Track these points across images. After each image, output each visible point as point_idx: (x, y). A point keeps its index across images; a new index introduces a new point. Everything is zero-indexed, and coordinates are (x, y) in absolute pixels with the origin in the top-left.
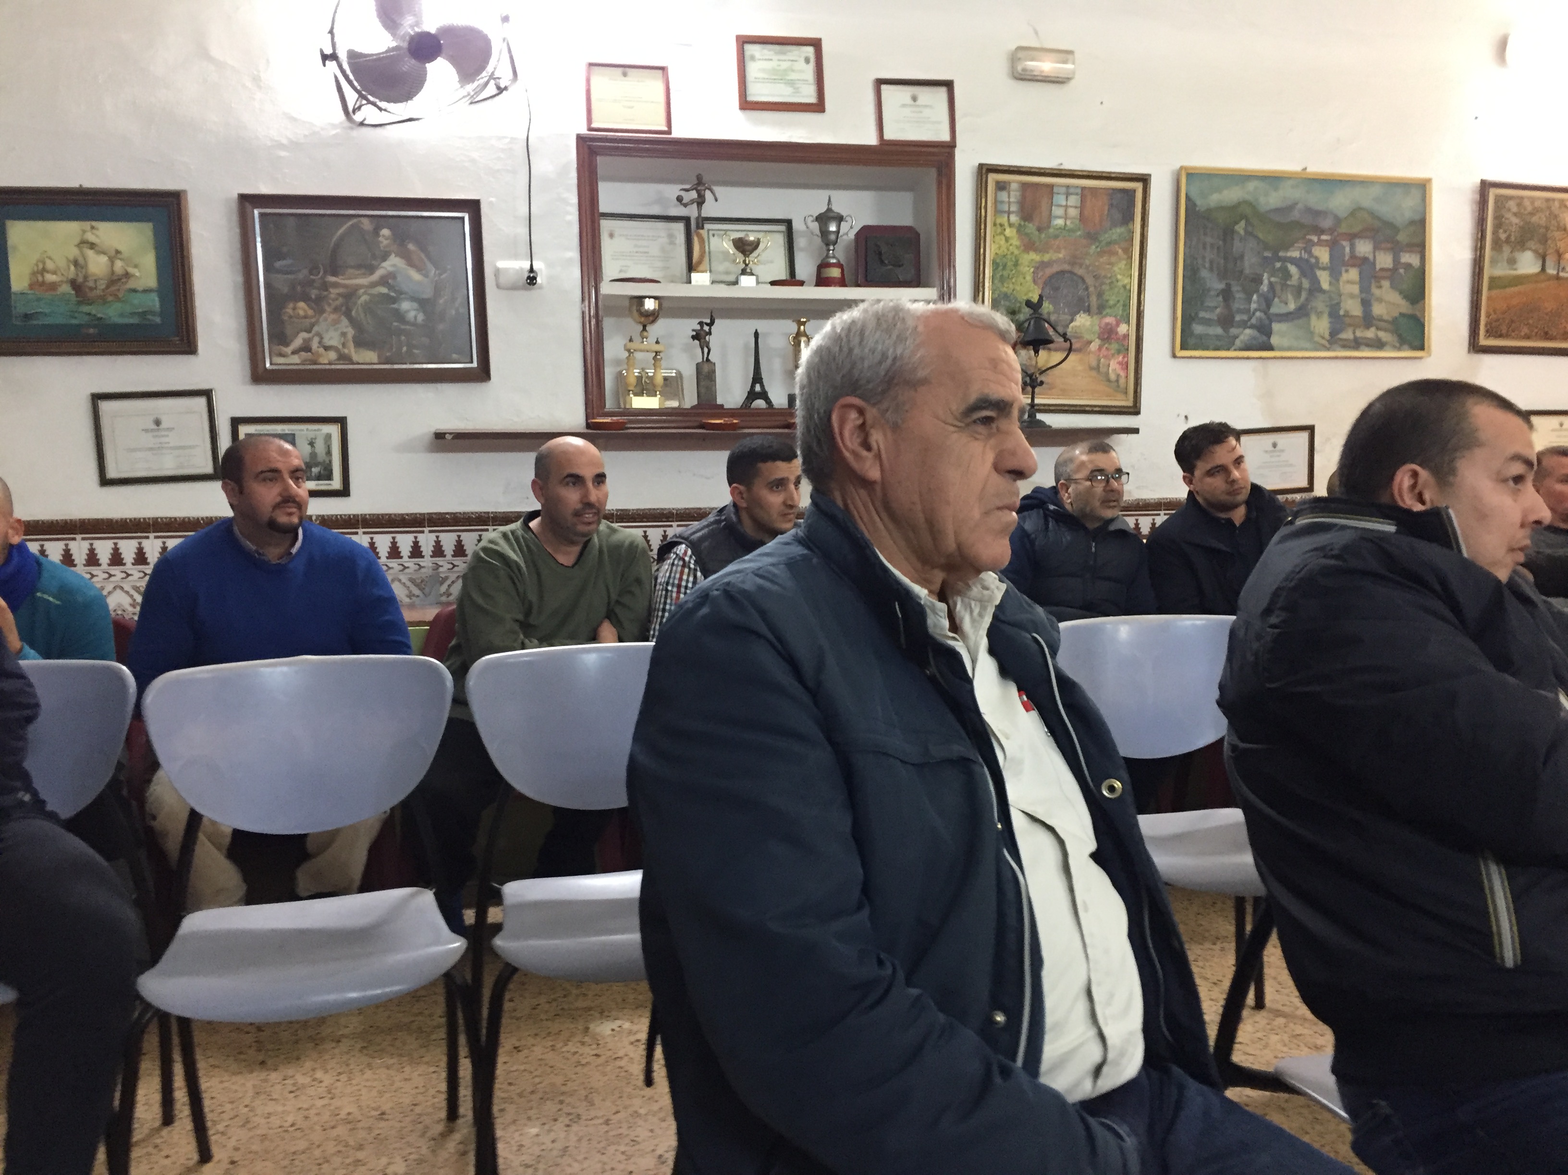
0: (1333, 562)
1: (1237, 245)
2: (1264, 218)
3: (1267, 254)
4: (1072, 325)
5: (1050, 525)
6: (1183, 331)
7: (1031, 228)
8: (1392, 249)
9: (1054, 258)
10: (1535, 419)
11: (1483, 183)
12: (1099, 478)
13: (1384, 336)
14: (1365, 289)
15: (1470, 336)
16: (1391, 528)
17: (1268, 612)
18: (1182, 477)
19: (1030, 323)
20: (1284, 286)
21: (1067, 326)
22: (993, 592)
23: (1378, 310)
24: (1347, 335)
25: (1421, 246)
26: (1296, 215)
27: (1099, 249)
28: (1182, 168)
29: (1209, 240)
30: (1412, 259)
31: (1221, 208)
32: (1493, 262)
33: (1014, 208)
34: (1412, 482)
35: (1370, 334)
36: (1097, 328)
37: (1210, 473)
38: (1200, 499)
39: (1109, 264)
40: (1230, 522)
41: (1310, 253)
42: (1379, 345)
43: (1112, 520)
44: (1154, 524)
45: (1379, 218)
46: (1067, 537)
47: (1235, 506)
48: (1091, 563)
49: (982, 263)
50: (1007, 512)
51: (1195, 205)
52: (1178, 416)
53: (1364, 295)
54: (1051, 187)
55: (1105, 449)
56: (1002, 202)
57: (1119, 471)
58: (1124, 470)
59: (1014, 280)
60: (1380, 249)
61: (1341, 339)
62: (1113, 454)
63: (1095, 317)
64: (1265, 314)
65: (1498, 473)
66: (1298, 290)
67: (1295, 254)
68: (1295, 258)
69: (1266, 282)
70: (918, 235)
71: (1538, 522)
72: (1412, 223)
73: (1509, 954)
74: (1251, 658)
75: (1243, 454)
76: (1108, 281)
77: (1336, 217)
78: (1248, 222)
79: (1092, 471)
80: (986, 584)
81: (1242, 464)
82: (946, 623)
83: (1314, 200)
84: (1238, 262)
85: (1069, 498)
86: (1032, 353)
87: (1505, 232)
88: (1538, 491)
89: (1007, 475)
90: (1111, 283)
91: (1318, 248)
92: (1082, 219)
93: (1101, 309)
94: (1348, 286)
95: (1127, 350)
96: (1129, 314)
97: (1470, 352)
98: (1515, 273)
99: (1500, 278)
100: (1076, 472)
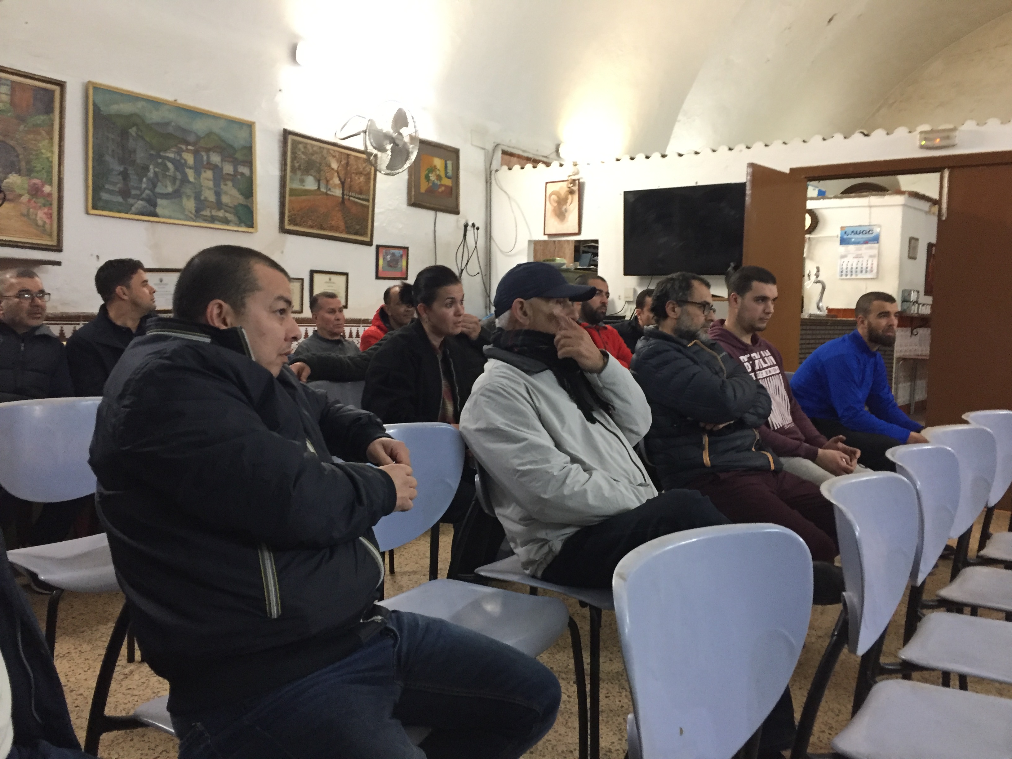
0: (166, 362)
1: (131, 144)
2: (149, 127)
3: (152, 152)
4: (5, 181)
6: (93, 196)
8: (233, 162)
10: (316, 276)
11: (285, 131)
12: (26, 296)
13: (230, 216)
14: (217, 184)
15: (280, 223)
16: (208, 340)
17: (122, 396)
20: (165, 176)
21: (2, 181)
23: (225, 199)
24: (207, 213)
25: (250, 163)
26: (170, 130)
27: (26, 129)
28: (89, 82)
29: (110, 135)
30: (244, 170)
31: (119, 116)
32: (292, 179)
34: (219, 311)
35: (221, 214)
36: (26, 186)
39: (35, 140)
41: (181, 155)
42: (226, 221)
44: (74, 331)
45: (224, 141)
48: (21, 358)
51: (99, 109)
52: (92, 255)
53: (216, 189)
55: (31, 275)
57: (42, 292)
60: (225, 161)
61: (202, 215)
62: (37, 279)
63: (24, 178)
64: (152, 192)
65: (270, 307)
66: (174, 179)
67: (171, 155)
68: (171, 158)
69: (152, 171)
72: (244, 148)
73: (275, 610)
74: (110, 430)
76: (34, 153)
77: (198, 136)
78: (138, 129)
79: (21, 291)
83: (183, 121)
84: (132, 155)
87: (297, 163)
90: (37, 155)
91: (186, 154)
92: (12, 103)
93: (29, 172)
94: (206, 181)
95: (51, 204)
96: (51, 179)
97: (279, 232)
98: (304, 188)
99: (295, 190)
100: (8, 290)
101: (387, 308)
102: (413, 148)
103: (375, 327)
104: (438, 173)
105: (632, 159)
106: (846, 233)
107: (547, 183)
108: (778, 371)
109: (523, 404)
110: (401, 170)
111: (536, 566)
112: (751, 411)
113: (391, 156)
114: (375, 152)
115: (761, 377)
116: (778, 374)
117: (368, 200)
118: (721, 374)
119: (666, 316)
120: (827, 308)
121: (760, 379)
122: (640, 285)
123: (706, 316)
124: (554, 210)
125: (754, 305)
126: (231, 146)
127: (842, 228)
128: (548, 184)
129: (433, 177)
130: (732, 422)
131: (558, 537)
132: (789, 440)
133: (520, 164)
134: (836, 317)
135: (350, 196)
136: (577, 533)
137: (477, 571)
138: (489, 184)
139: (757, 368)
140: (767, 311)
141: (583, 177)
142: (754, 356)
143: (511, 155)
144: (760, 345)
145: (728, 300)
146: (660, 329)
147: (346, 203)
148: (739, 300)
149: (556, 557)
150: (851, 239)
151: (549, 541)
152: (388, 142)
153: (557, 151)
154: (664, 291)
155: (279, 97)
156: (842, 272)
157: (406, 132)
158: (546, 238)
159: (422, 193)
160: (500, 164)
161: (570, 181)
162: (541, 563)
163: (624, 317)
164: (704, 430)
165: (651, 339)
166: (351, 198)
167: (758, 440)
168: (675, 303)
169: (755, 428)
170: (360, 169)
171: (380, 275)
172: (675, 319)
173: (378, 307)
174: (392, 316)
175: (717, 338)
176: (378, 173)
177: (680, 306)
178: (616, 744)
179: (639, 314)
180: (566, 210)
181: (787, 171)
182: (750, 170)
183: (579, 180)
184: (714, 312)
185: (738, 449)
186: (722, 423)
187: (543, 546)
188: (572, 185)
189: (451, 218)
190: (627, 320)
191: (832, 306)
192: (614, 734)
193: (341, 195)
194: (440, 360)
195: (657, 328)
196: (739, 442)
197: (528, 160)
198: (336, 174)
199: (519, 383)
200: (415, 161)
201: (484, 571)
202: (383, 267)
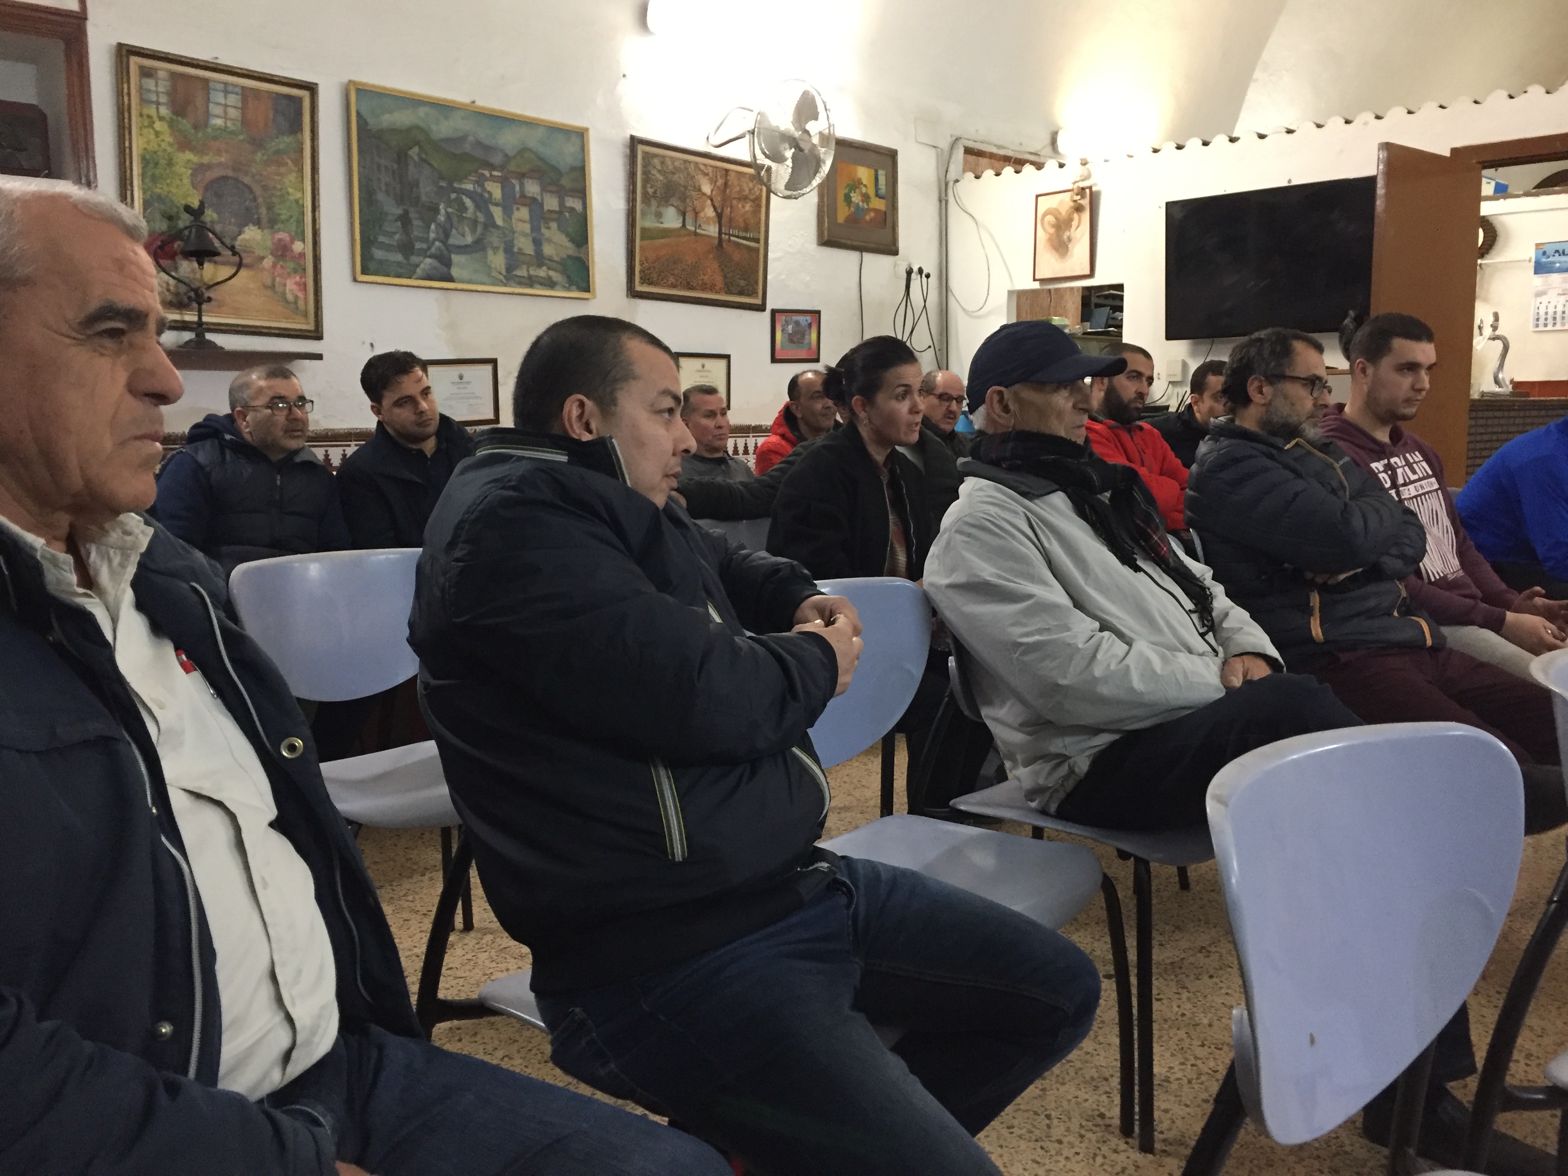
0: (511, 493)
1: (412, 171)
2: (437, 146)
3: (443, 184)
4: (240, 237)
5: (228, 457)
6: (362, 256)
7: (185, 124)
8: (557, 192)
9: (214, 161)
10: (683, 361)
11: (632, 138)
12: (281, 405)
13: (554, 275)
14: (535, 229)
15: (627, 284)
16: (564, 459)
17: (451, 545)
18: (370, 408)
19: (190, 232)
20: (461, 218)
21: (235, 238)
22: (137, 538)
23: (548, 250)
24: (522, 272)
25: (582, 193)
26: (467, 147)
27: (265, 158)
28: (350, 82)
29: (383, 162)
30: (573, 203)
31: (394, 131)
32: (643, 214)
33: (163, 99)
34: (580, 411)
35: (542, 272)
36: (269, 243)
37: (399, 403)
38: (390, 431)
39: (278, 175)
40: (421, 452)
41: (482, 186)
42: (550, 284)
43: (296, 452)
44: (344, 455)
45: (541, 159)
46: (247, 470)
47: (425, 438)
48: (277, 497)
49: (127, 157)
50: (149, 442)
51: (366, 123)
52: (363, 343)
53: (534, 235)
54: (206, 81)
55: (286, 375)
56: (149, 91)
57: (302, 398)
58: (308, 398)
59: (168, 181)
60: (547, 191)
61: (516, 276)
62: (295, 380)
63: (266, 231)
64: (443, 244)
65: (652, 405)
66: (475, 223)
67: (469, 187)
68: (469, 191)
69: (442, 211)
70: (44, 117)
71: (687, 451)
72: (573, 169)
73: (678, 850)
74: (437, 593)
75: (430, 384)
76: (278, 193)
77: (506, 155)
78: (421, 148)
79: (273, 398)
80: (128, 528)
81: (430, 396)
82: (74, 578)
83: (483, 134)
84: (414, 189)
85: (247, 427)
86: (196, 265)
87: (651, 187)
88: (687, 425)
89: (146, 399)
90: (282, 196)
91: (490, 183)
92: (245, 122)
93: (273, 222)
94: (520, 224)
95: (304, 269)
96: (303, 231)
97: (627, 296)
98: (661, 226)
99: (649, 230)
100: (254, 398)
101: (794, 407)
102: (825, 153)
103: (778, 437)
104: (864, 190)
105: (1179, 147)
106: (1544, 253)
107: (1037, 196)
108: (1436, 486)
109: (1021, 544)
110: (808, 190)
111: (1047, 795)
112: (1394, 551)
113: (793, 168)
114: (767, 162)
115: (1407, 496)
116: (1436, 490)
117: (757, 241)
118: (1341, 493)
119: (1247, 401)
120: (1512, 382)
121: (1405, 499)
122: (1194, 354)
123: (1315, 399)
124: (1050, 240)
125: (1396, 377)
126: (555, 169)
127: (1538, 245)
128: (1039, 198)
129: (856, 198)
130: (1360, 570)
131: (1083, 751)
132: (1456, 598)
133: (993, 168)
134: (1527, 395)
135: (730, 235)
136: (1113, 745)
137: (955, 803)
138: (943, 203)
139: (1401, 481)
140: (1418, 386)
141: (1098, 182)
142: (1396, 463)
143: (980, 154)
144: (1405, 444)
145: (1351, 371)
146: (1237, 423)
147: (724, 245)
148: (1370, 371)
149: (1081, 781)
150: (1555, 263)
151: (1070, 758)
152: (787, 146)
153: (1054, 142)
154: (1244, 361)
155: (623, 88)
156: (1538, 320)
157: (814, 127)
158: (1036, 285)
159: (840, 225)
160: (961, 167)
161: (1076, 191)
162: (1056, 791)
163: (1167, 407)
164: (1311, 585)
165: (1222, 438)
166: (732, 238)
167: (1404, 598)
168: (1263, 378)
169: (1400, 579)
170: (744, 191)
171: (777, 357)
172: (1264, 405)
173: (781, 406)
174: (802, 418)
175: (1330, 434)
176: (772, 195)
177: (1271, 383)
178: (1176, 1069)
179: (1196, 403)
180: (1070, 239)
181: (1447, 154)
182: (1383, 155)
183: (1090, 188)
184: (1330, 392)
185: (1370, 614)
186: (1342, 572)
187: (1058, 765)
188: (1079, 197)
189: (885, 261)
190: (1172, 413)
191: (1518, 378)
192: (1173, 1055)
193: (717, 235)
194: (885, 483)
195: (1232, 421)
196: (1372, 603)
197: (1007, 160)
198: (709, 202)
199: (1016, 513)
200: (828, 175)
201: (966, 803)
202: (782, 343)
